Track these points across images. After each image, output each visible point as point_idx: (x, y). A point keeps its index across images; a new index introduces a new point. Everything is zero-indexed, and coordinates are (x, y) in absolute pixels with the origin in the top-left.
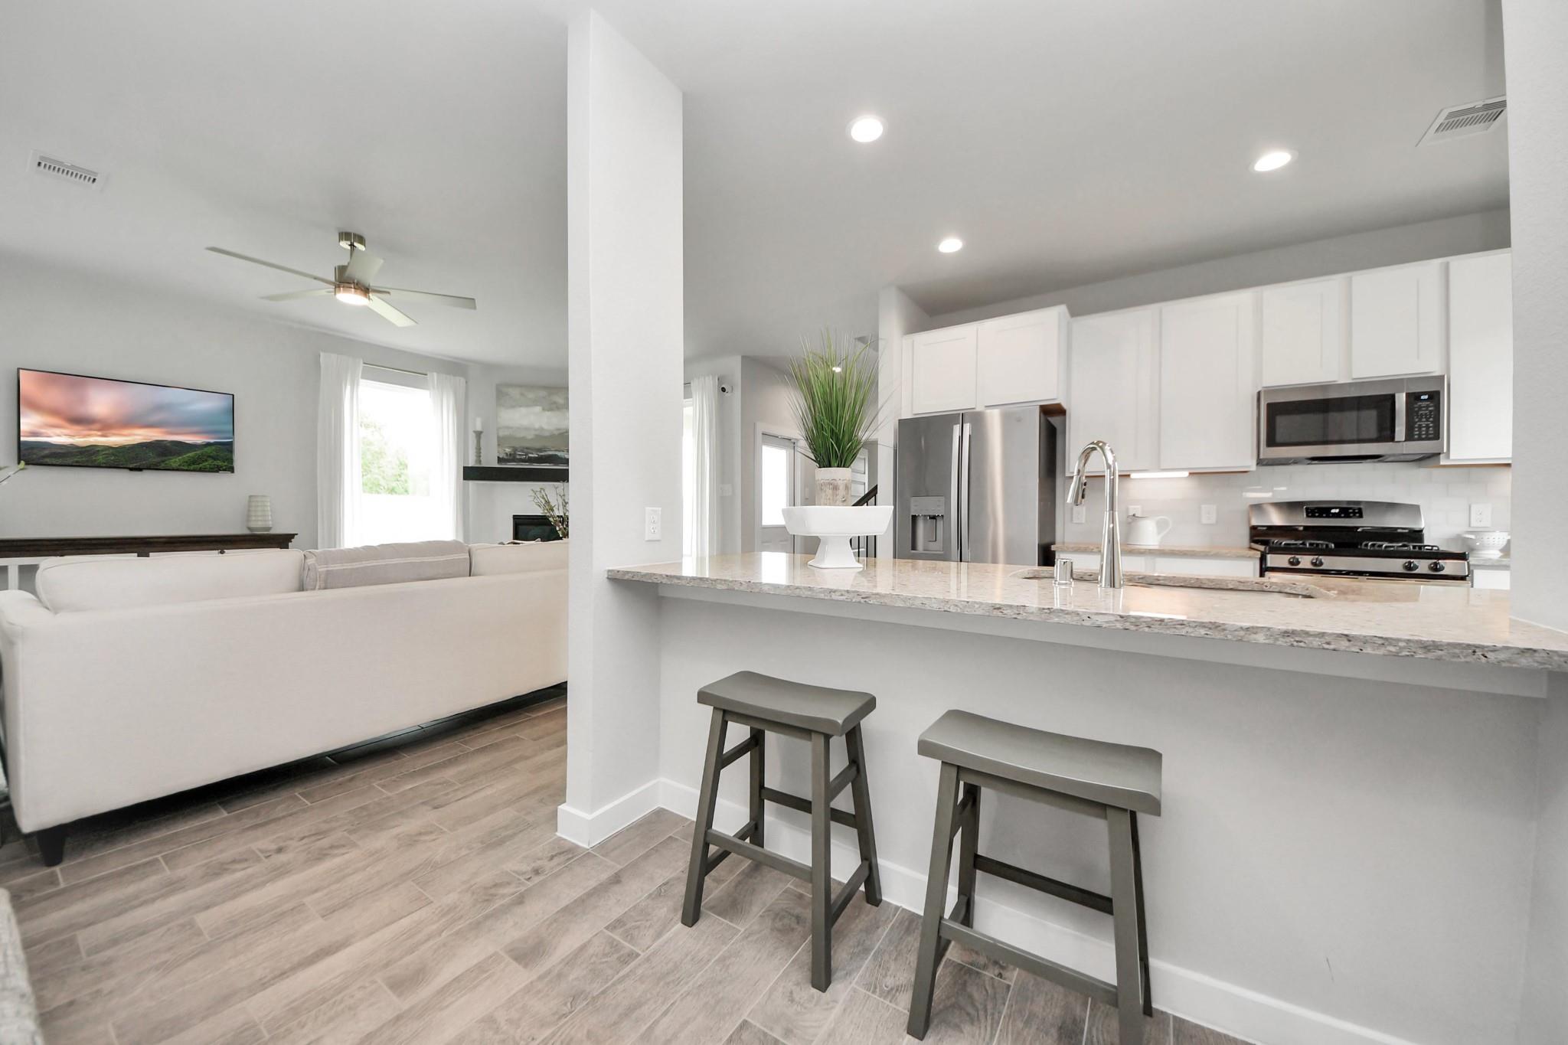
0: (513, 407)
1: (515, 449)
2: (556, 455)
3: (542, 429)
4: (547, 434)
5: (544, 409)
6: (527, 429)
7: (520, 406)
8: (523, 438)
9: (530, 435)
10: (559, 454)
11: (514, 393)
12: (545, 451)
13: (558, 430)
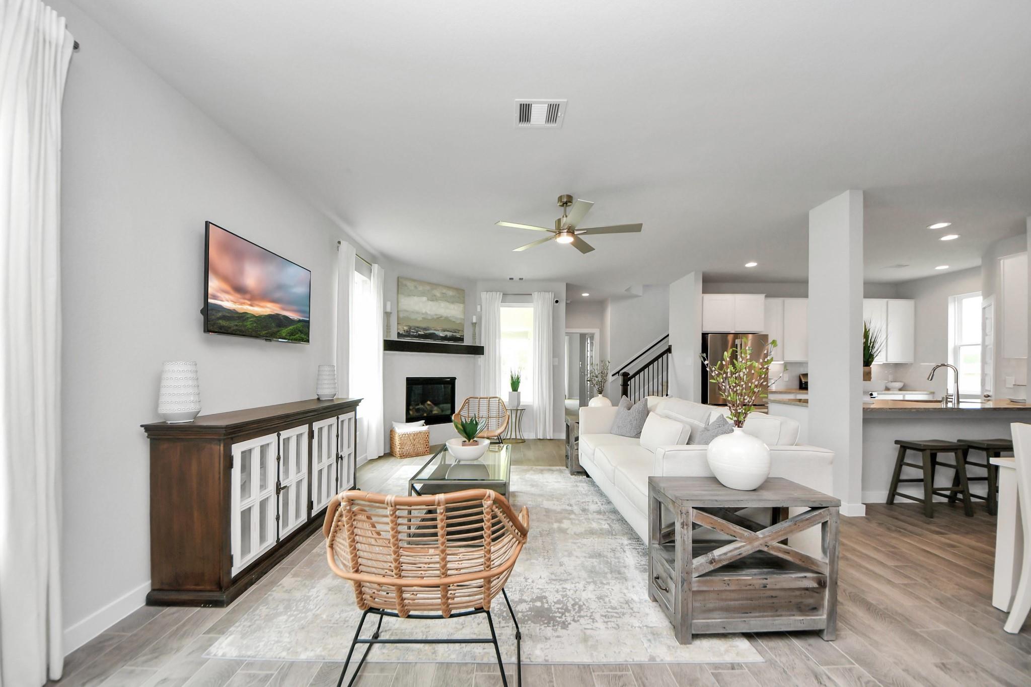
0: (409, 296)
1: (410, 328)
2: (435, 333)
3: (426, 313)
4: (430, 318)
5: (428, 300)
6: (418, 313)
7: (414, 296)
8: (416, 320)
9: (420, 318)
11: (411, 285)
12: (429, 330)
13: (436, 315)
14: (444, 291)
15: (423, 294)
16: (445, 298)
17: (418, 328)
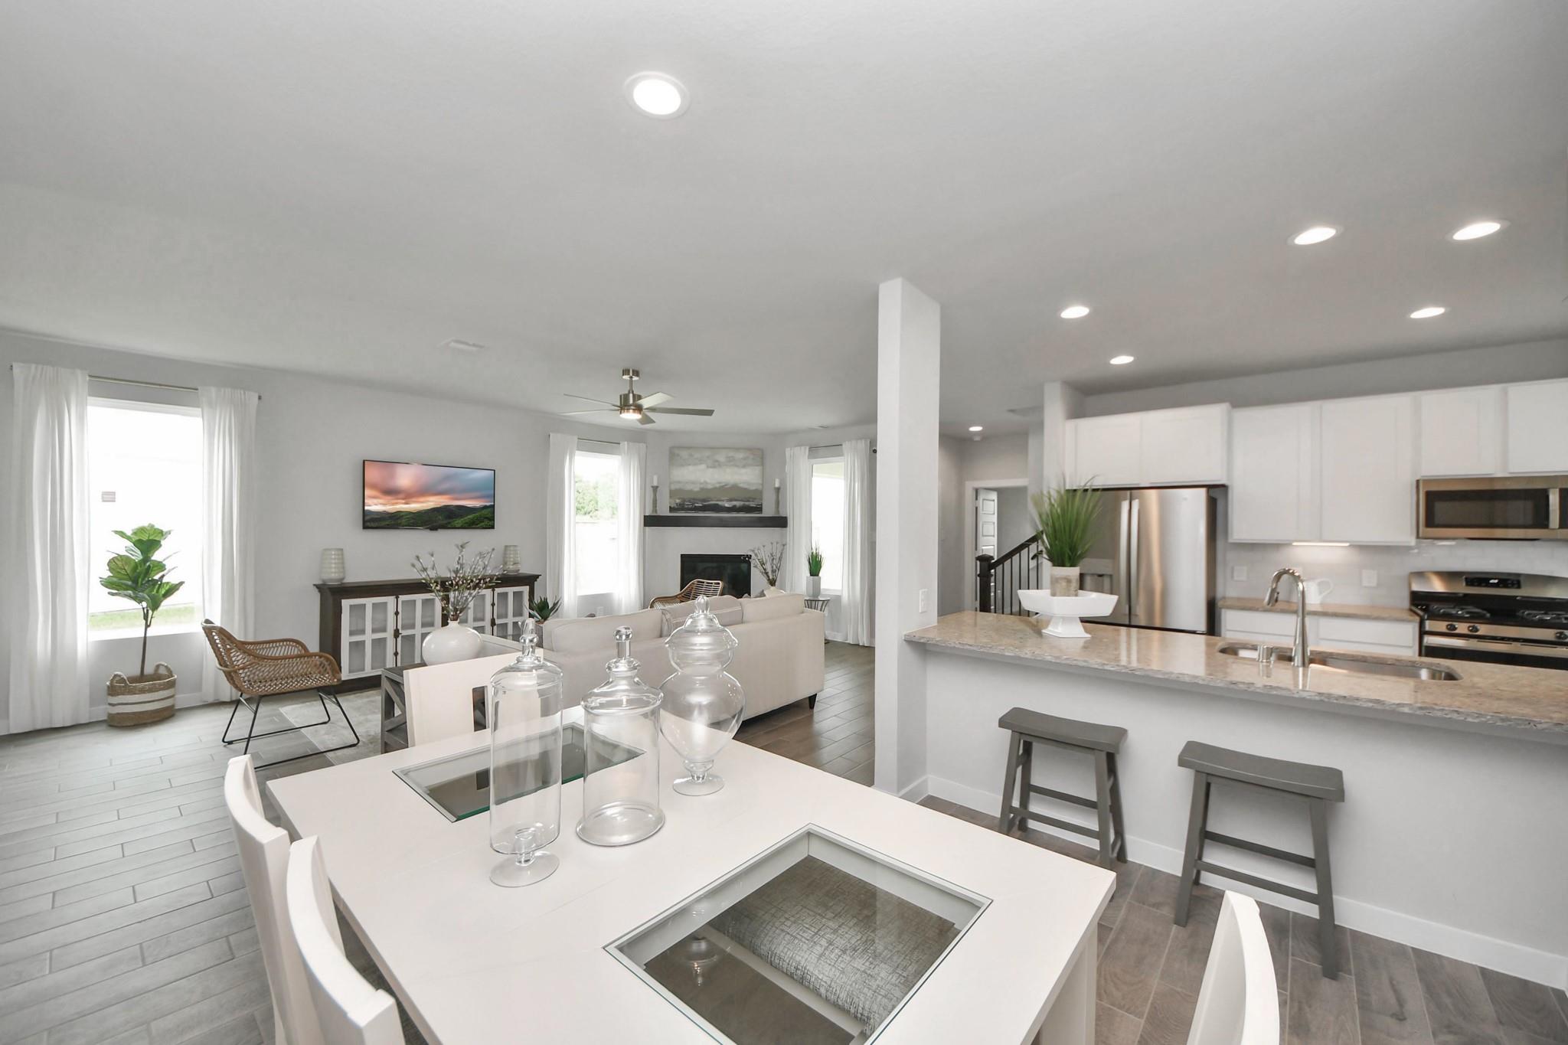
0: (682, 465)
1: (684, 500)
2: (717, 504)
3: (706, 483)
4: (710, 487)
5: (708, 467)
6: (693, 483)
7: (690, 464)
8: (691, 491)
9: (696, 489)
10: (720, 503)
11: (684, 454)
12: (709, 501)
13: (720, 483)
14: (731, 454)
15: (701, 461)
16: (731, 462)
17: (695, 500)
